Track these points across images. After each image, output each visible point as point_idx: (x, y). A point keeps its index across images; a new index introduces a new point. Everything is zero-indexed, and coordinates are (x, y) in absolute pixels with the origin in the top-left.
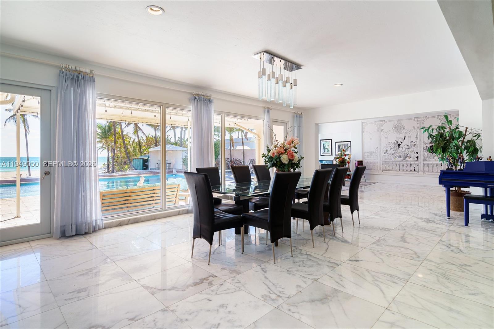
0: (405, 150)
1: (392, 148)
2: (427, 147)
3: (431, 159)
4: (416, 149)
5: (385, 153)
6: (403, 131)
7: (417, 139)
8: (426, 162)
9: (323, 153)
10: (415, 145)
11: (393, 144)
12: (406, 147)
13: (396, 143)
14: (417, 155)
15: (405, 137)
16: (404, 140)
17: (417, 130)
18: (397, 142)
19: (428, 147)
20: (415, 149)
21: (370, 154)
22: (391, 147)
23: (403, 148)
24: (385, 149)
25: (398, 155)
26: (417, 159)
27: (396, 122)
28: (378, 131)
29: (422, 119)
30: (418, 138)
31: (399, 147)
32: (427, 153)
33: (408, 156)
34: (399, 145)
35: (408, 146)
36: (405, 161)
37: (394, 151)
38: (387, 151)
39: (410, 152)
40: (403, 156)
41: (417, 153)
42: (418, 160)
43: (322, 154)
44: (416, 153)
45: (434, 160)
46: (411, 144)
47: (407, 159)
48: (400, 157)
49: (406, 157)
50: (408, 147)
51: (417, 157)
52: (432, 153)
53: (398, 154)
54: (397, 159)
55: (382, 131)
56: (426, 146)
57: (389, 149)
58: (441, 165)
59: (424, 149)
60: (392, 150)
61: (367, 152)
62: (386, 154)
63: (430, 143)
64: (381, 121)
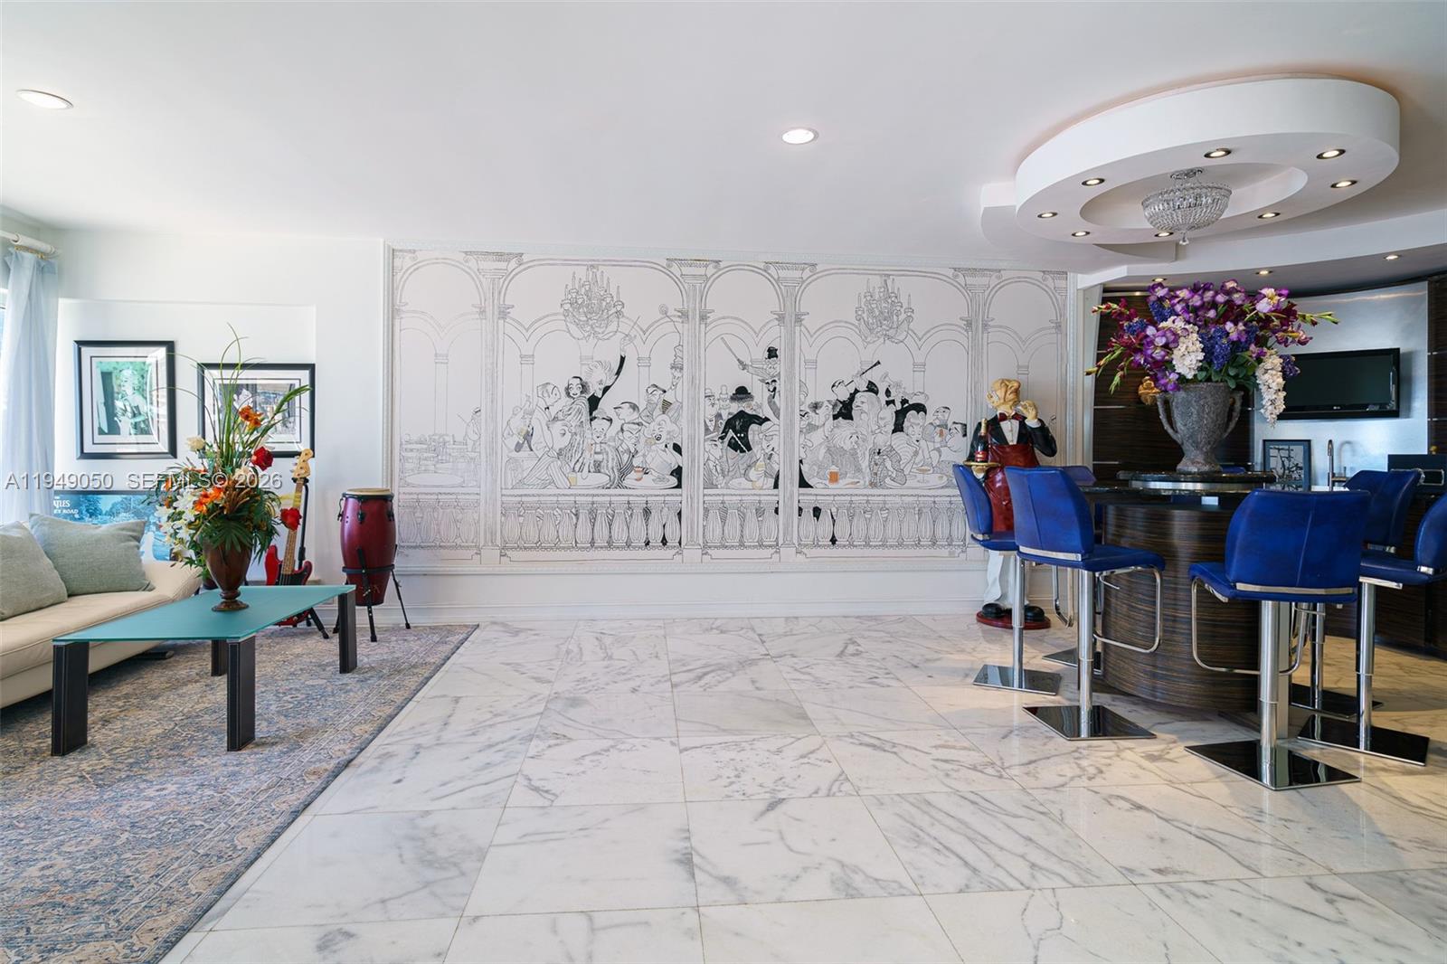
0: (622, 430)
1: (555, 419)
2: (719, 416)
3: (735, 482)
4: (669, 426)
5: (518, 447)
6: (613, 327)
7: (677, 374)
8: (714, 497)
9: (99, 439)
10: (666, 405)
11: (564, 393)
12: (626, 413)
13: (576, 390)
14: (674, 460)
15: (623, 359)
16: (618, 373)
17: (679, 326)
18: (584, 388)
19: (726, 417)
20: (665, 426)
21: (436, 448)
22: (553, 411)
23: (610, 420)
24: (518, 424)
25: (589, 459)
26: (674, 481)
27: (581, 273)
28: (482, 312)
29: (701, 271)
30: (682, 369)
31: (591, 414)
32: (719, 451)
33: (636, 462)
34: (594, 402)
35: (634, 407)
36: (618, 491)
37: (568, 436)
38: (528, 436)
39: (642, 440)
40: (610, 463)
41: (677, 448)
42: (679, 486)
43: (88, 449)
44: (671, 446)
45: (749, 485)
46: (649, 402)
47: (630, 480)
48: (598, 467)
49: (624, 471)
50: (636, 415)
51: (678, 472)
52: (742, 451)
53: (587, 454)
54: (581, 482)
55: (503, 314)
56: (714, 411)
57: (539, 421)
58: (777, 511)
59: (707, 429)
60: (558, 426)
61: (415, 438)
62: (525, 453)
63: (733, 398)
64: (500, 256)
